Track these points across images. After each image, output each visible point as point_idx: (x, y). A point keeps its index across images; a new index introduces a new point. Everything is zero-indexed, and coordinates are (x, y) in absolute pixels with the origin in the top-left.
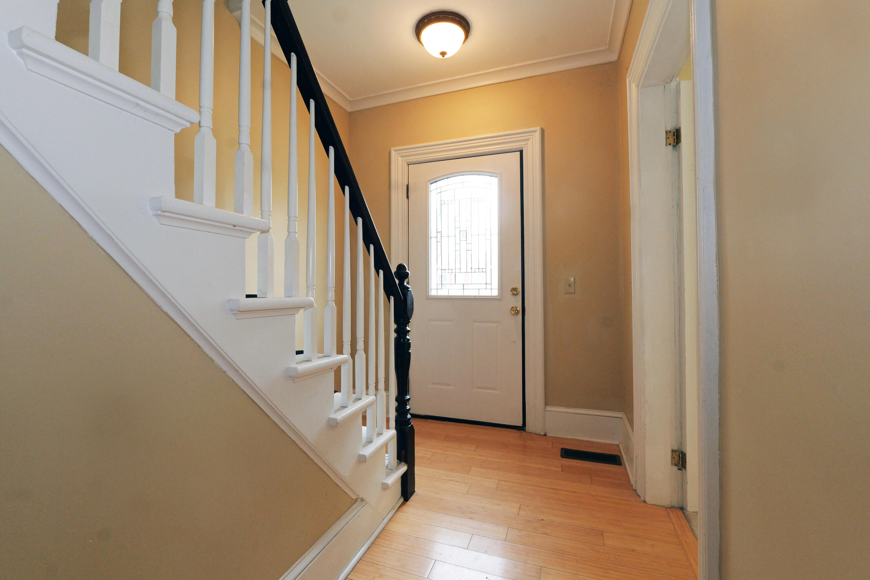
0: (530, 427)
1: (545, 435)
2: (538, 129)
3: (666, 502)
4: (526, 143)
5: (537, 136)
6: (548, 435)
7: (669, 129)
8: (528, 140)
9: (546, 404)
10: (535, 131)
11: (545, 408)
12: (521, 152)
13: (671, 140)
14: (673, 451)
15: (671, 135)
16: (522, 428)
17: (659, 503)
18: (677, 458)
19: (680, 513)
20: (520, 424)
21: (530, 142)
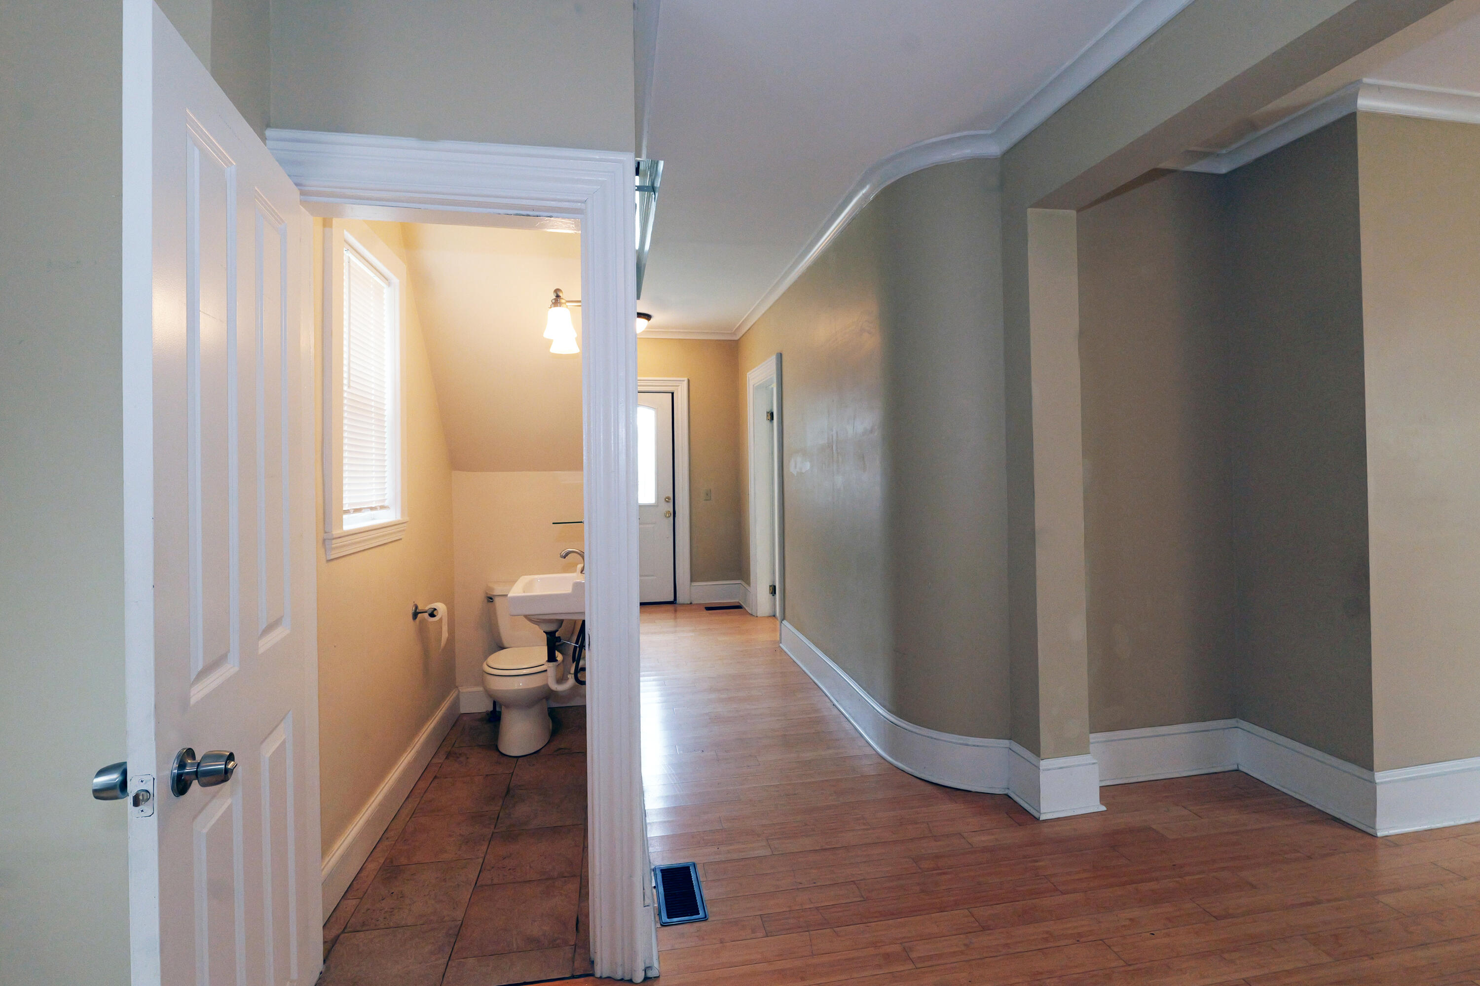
0: (680, 599)
1: (691, 603)
2: (686, 379)
3: (767, 615)
4: (676, 388)
5: (685, 383)
6: (693, 603)
7: (768, 411)
8: (678, 386)
9: (692, 580)
10: (684, 381)
11: (691, 584)
12: (673, 394)
13: (769, 417)
14: (770, 586)
15: (769, 415)
16: (673, 602)
17: (764, 615)
18: (772, 589)
19: (774, 617)
20: (671, 599)
21: (680, 387)
